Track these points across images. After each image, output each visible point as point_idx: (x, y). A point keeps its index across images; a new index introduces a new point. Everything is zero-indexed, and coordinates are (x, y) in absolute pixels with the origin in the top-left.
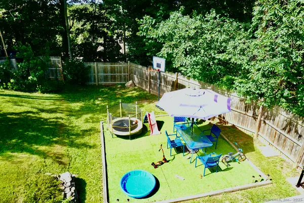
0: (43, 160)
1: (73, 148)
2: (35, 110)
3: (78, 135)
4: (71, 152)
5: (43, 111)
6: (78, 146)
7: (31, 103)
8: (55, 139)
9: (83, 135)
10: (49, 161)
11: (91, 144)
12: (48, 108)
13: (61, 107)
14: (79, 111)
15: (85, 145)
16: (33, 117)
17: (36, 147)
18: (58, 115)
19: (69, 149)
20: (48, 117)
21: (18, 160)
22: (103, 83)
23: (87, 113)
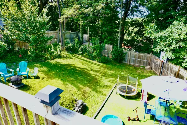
0: (77, 91)
1: (94, 92)
2: (89, 69)
3: (101, 86)
4: (92, 93)
5: (92, 70)
6: (97, 92)
7: (89, 65)
8: (88, 84)
9: (103, 87)
10: (79, 92)
11: (104, 93)
12: (95, 69)
13: (102, 71)
14: (110, 75)
15: (100, 92)
16: (86, 71)
17: (79, 84)
18: (98, 74)
19: (92, 91)
20: (92, 73)
21: (68, 87)
22: (132, 64)
23: (113, 77)
